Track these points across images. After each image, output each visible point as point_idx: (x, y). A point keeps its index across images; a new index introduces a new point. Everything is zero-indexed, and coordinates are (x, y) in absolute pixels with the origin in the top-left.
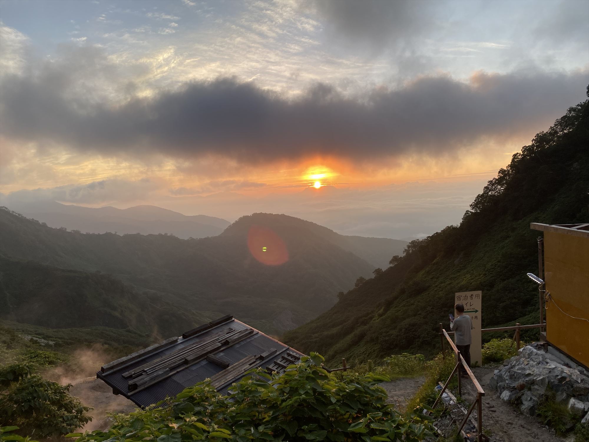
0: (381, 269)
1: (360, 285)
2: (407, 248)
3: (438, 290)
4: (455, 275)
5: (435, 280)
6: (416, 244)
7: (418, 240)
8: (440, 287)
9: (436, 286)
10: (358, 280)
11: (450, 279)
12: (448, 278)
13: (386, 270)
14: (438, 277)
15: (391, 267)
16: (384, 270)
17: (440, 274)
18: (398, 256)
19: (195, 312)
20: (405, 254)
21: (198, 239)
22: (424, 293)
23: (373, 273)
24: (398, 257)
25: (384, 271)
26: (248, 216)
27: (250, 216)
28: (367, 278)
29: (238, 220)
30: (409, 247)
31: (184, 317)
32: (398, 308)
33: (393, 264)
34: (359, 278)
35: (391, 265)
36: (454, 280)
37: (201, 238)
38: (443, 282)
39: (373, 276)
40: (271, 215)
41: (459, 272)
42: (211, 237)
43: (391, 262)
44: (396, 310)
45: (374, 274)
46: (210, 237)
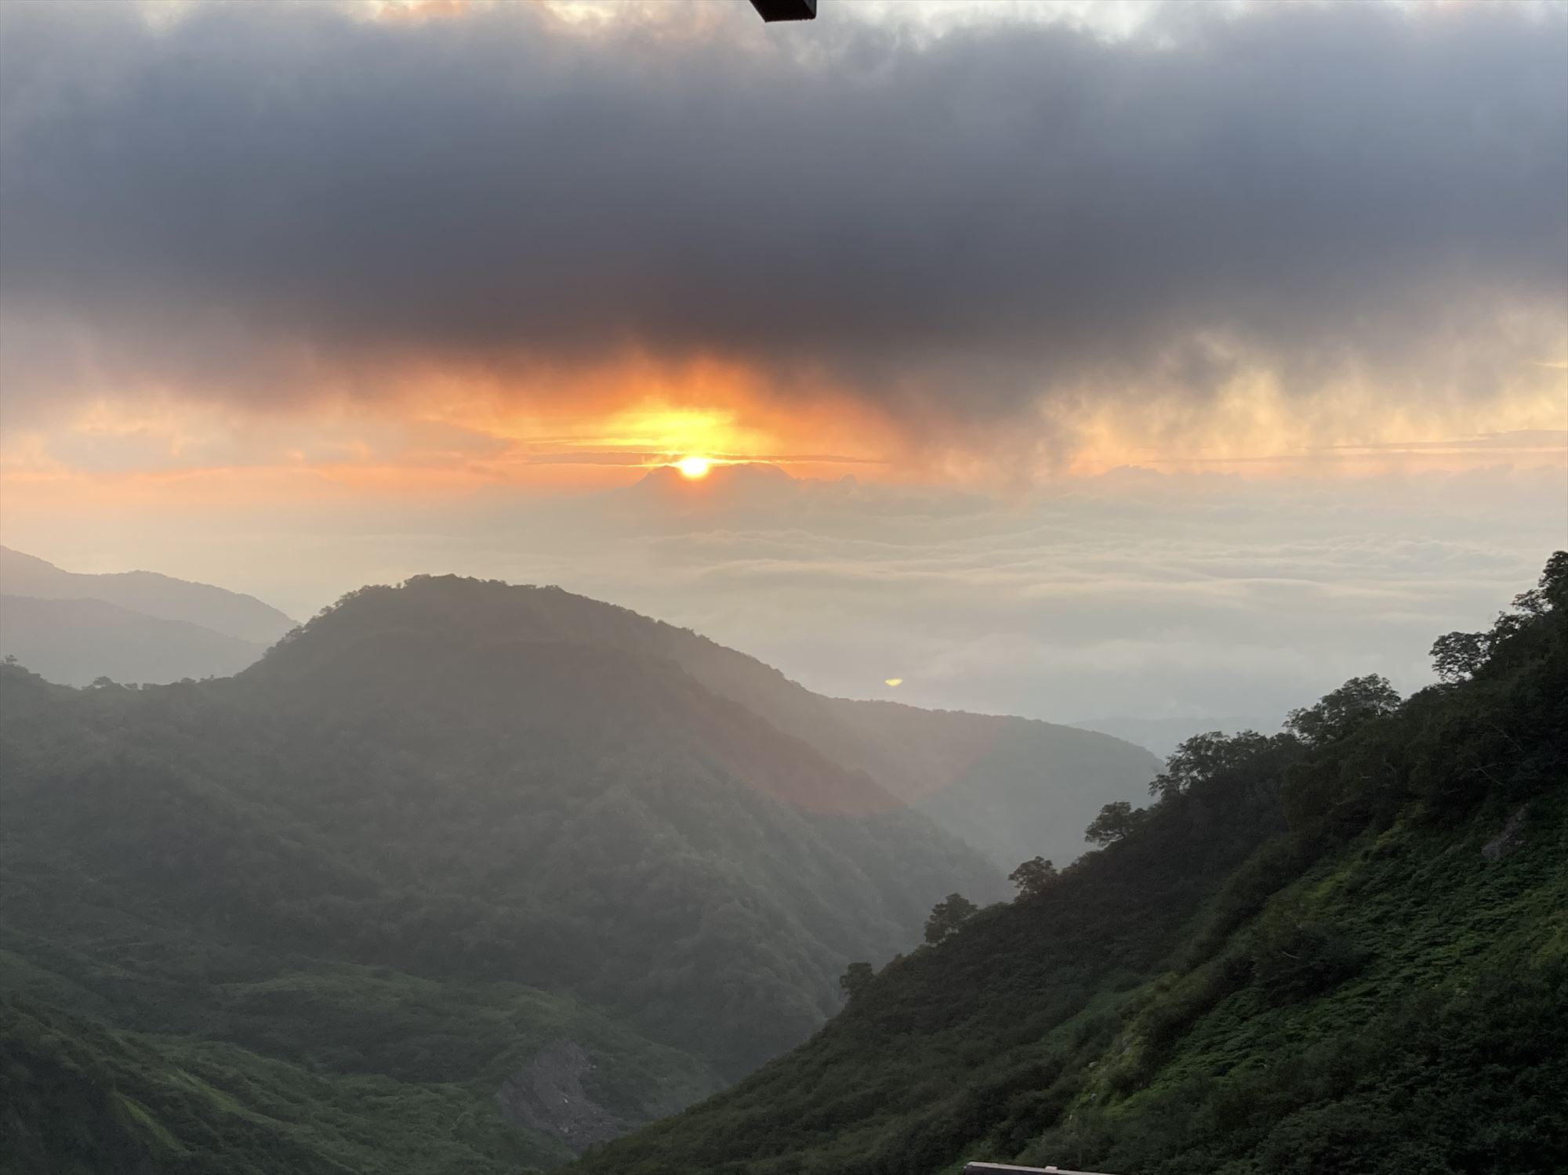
0: (1049, 863)
1: (947, 933)
2: (1167, 772)
3: (1419, 974)
4: (1497, 911)
5: (1397, 928)
6: (1210, 753)
7: (1219, 734)
8: (1427, 964)
9: (1410, 958)
10: (939, 910)
11: (1472, 928)
12: (1461, 924)
13: (1069, 865)
14: (1406, 915)
15: (1093, 856)
16: (1060, 866)
17: (1417, 904)
18: (1125, 806)
19: (121, 1042)
20: (1158, 798)
21: (140, 688)
22: (1347, 989)
23: (1012, 877)
24: (1129, 808)
25: (1059, 872)
26: (386, 590)
27: (394, 587)
28: (980, 902)
29: (337, 604)
30: (1176, 765)
31: (71, 1064)
32: (1217, 1051)
33: (1102, 839)
34: (945, 902)
35: (1096, 846)
36: (1493, 931)
37: (155, 686)
38: (1440, 940)
39: (1011, 893)
40: (497, 587)
41: (1512, 895)
42: (204, 682)
43: (1093, 833)
44: (1211, 1063)
45: (1015, 883)
46: (198, 681)
